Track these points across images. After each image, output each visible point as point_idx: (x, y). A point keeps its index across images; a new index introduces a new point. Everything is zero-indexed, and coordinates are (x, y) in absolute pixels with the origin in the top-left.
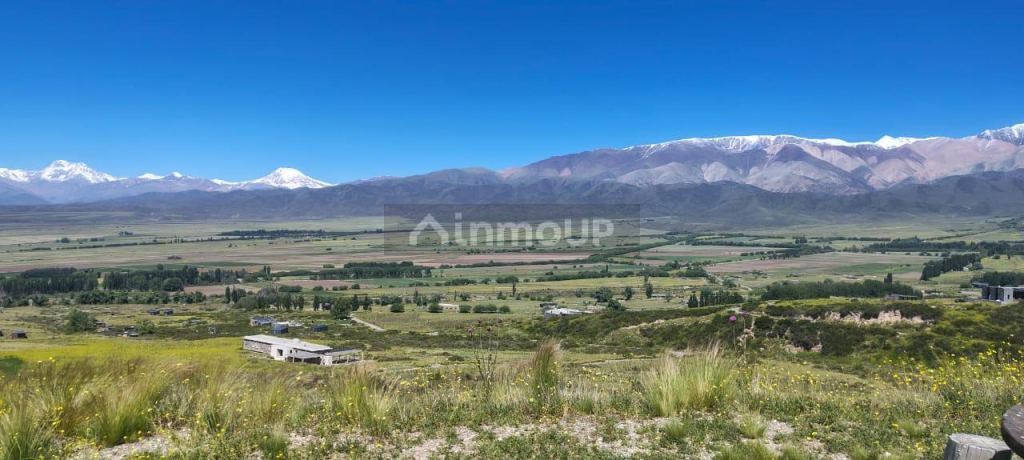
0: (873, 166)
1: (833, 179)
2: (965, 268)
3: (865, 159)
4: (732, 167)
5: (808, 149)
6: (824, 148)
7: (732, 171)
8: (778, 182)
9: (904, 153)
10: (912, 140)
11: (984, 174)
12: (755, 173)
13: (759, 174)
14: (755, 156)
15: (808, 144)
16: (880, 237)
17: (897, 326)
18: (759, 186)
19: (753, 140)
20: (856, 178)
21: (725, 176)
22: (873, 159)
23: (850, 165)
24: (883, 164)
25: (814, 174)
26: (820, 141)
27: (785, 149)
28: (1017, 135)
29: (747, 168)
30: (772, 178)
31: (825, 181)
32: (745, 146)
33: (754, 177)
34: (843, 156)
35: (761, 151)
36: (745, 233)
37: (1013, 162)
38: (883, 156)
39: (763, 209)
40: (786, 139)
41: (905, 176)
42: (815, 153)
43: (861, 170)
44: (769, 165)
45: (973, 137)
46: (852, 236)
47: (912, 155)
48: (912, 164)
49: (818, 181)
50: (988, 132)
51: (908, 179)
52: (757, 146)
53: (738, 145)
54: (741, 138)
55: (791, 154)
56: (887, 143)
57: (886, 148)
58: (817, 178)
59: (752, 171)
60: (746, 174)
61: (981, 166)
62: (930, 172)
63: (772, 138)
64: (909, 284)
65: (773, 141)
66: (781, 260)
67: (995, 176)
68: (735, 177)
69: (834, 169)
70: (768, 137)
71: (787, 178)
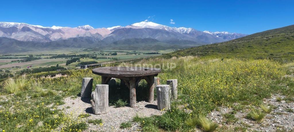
0: (51, 34)
1: (40, 37)
2: (76, 61)
3: (49, 32)
4: (5, 32)
5: (31, 28)
6: (36, 28)
7: (5, 34)
8: (22, 38)
9: (59, 31)
10: (61, 27)
11: (79, 37)
12: (14, 35)
13: (15, 35)
14: (14, 29)
15: (30, 26)
16: (54, 54)
17: (61, 78)
18: (16, 39)
19: (12, 24)
20: (46, 37)
21: (2, 35)
22: (51, 32)
23: (45, 33)
24: (54, 34)
25: (34, 36)
26: (35, 26)
27: (24, 27)
28: (86, 28)
29: (11, 33)
30: (21, 36)
31: (38, 38)
32: (10, 26)
33: (13, 36)
34: (42, 31)
35: (16, 28)
36: (12, 54)
37: (85, 34)
38: (54, 31)
39: (18, 46)
40: (24, 24)
41: (60, 37)
42: (34, 29)
43: (48, 35)
44: (19, 32)
45: (76, 28)
46: (47, 54)
47: (61, 31)
48: (62, 34)
49: (35, 38)
50: (79, 27)
51: (61, 38)
52: (14, 26)
53: (7, 25)
54: (8, 23)
55: (25, 29)
56: (54, 28)
57: (54, 29)
58: (35, 37)
59: (13, 34)
60: (11, 35)
61: (78, 35)
62: (66, 36)
63: (19, 24)
64: (63, 67)
65: (20, 25)
66: (25, 62)
67: (82, 38)
68: (7, 36)
69: (40, 34)
70: (18, 23)
71: (25, 37)
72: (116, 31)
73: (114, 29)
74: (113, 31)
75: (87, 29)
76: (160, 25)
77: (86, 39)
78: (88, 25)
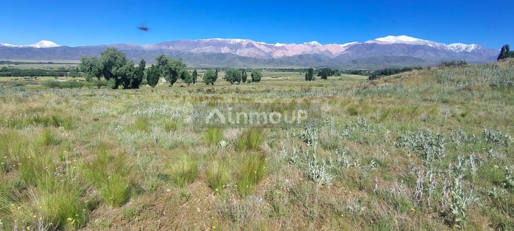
0: (274, 51)
1: (262, 54)
3: (272, 49)
4: (231, 48)
6: (260, 45)
7: (231, 50)
8: (246, 54)
9: (283, 48)
10: (285, 44)
11: (305, 54)
13: (240, 52)
14: (239, 46)
15: (254, 43)
18: (240, 55)
19: (238, 40)
20: (269, 54)
21: (228, 51)
22: (274, 49)
23: (268, 50)
24: (277, 51)
25: (257, 52)
27: (248, 44)
28: (312, 45)
29: (236, 49)
31: (260, 55)
32: (236, 42)
33: (238, 52)
34: (265, 47)
35: (241, 44)
37: (313, 51)
38: (277, 48)
39: (240, 62)
40: (249, 41)
41: (283, 55)
42: (258, 46)
43: (271, 52)
44: (243, 49)
45: (302, 45)
47: (285, 49)
48: (285, 52)
52: (240, 42)
53: (234, 42)
55: (249, 46)
56: (278, 45)
60: (236, 51)
61: (304, 52)
62: (290, 54)
63: (245, 40)
65: (245, 42)
67: (308, 55)
68: (232, 52)
69: (263, 51)
71: (249, 53)
72: (350, 48)
73: (348, 45)
74: (347, 48)
75: (314, 46)
76: (419, 39)
77: (314, 57)
78: (315, 42)
